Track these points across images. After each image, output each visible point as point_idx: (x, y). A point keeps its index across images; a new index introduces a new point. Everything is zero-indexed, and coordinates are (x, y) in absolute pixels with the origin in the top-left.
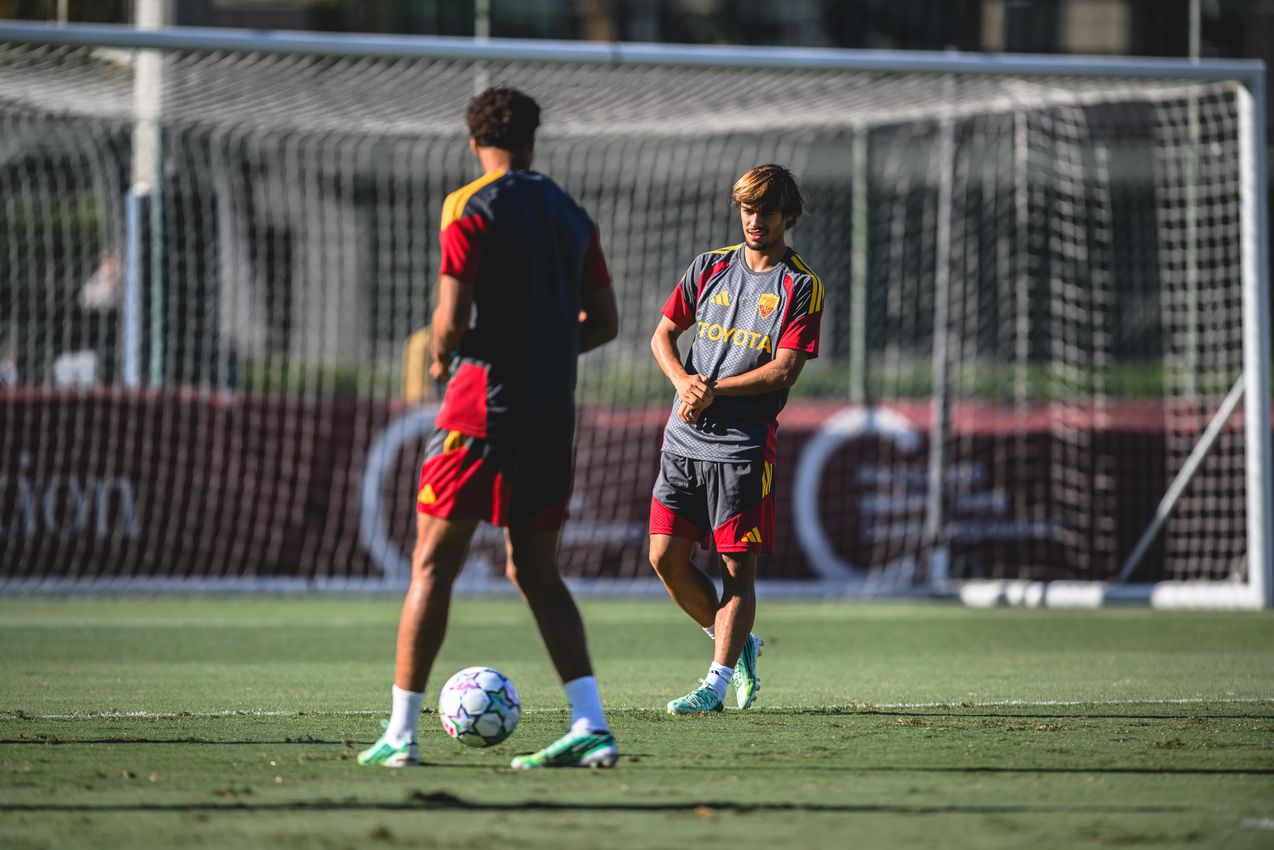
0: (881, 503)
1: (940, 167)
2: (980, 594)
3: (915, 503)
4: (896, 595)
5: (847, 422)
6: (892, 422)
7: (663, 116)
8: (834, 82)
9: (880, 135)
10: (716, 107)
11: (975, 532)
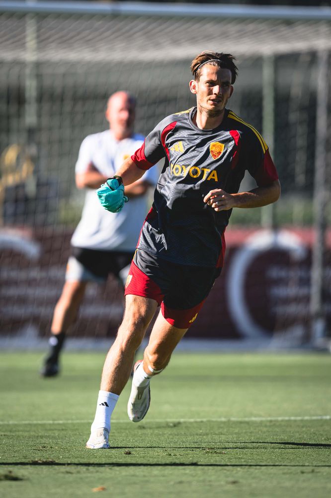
0: (281, 292)
3: (303, 291)
4: (292, 349)
5: (261, 240)
6: (290, 240)
7: (143, 48)
8: (251, 27)
9: (281, 60)
10: (176, 42)
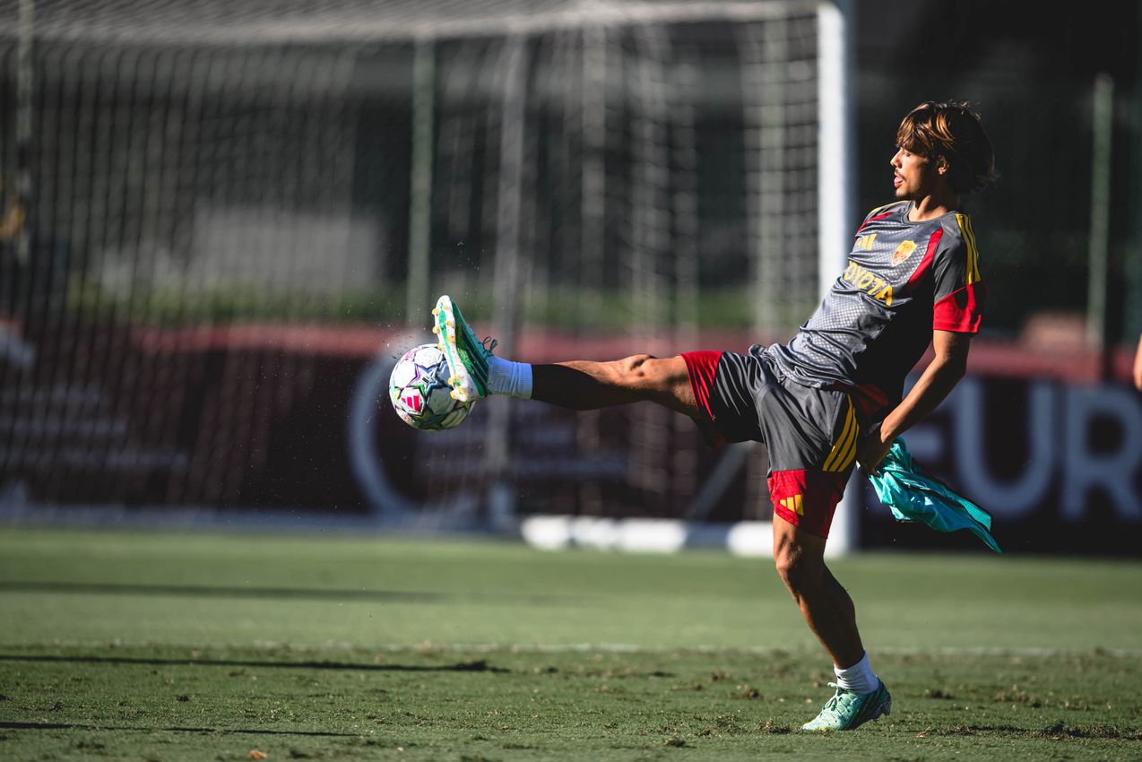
1: (506, 80)
2: (547, 532)
3: (471, 435)
11: (536, 467)
